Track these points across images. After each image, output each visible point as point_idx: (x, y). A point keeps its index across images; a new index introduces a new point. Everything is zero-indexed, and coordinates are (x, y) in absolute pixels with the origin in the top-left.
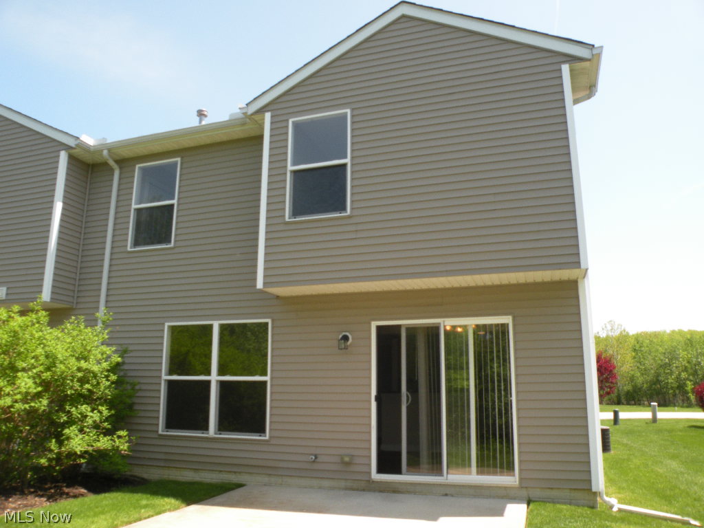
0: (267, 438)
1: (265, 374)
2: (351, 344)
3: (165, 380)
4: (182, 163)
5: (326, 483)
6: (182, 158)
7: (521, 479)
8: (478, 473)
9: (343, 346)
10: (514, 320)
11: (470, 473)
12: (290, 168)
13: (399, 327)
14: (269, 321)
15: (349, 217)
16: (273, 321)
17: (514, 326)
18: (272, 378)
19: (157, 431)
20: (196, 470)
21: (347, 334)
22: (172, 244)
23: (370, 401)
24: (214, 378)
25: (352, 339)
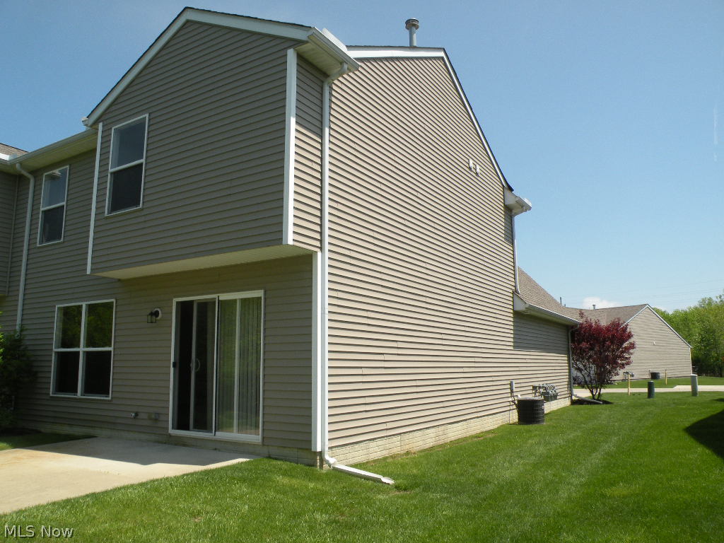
0: (110, 398)
1: (110, 346)
2: (160, 319)
3: (56, 352)
4: (70, 170)
5: (143, 436)
6: (70, 165)
7: (263, 438)
8: (239, 431)
9: (154, 321)
10: (265, 294)
11: (232, 432)
12: (111, 170)
13: (192, 302)
14: (114, 300)
15: (142, 209)
16: (116, 300)
17: (265, 299)
18: (114, 349)
19: (49, 394)
20: (71, 425)
21: (158, 309)
22: (62, 240)
23: (170, 367)
24: (82, 349)
25: (162, 313)
